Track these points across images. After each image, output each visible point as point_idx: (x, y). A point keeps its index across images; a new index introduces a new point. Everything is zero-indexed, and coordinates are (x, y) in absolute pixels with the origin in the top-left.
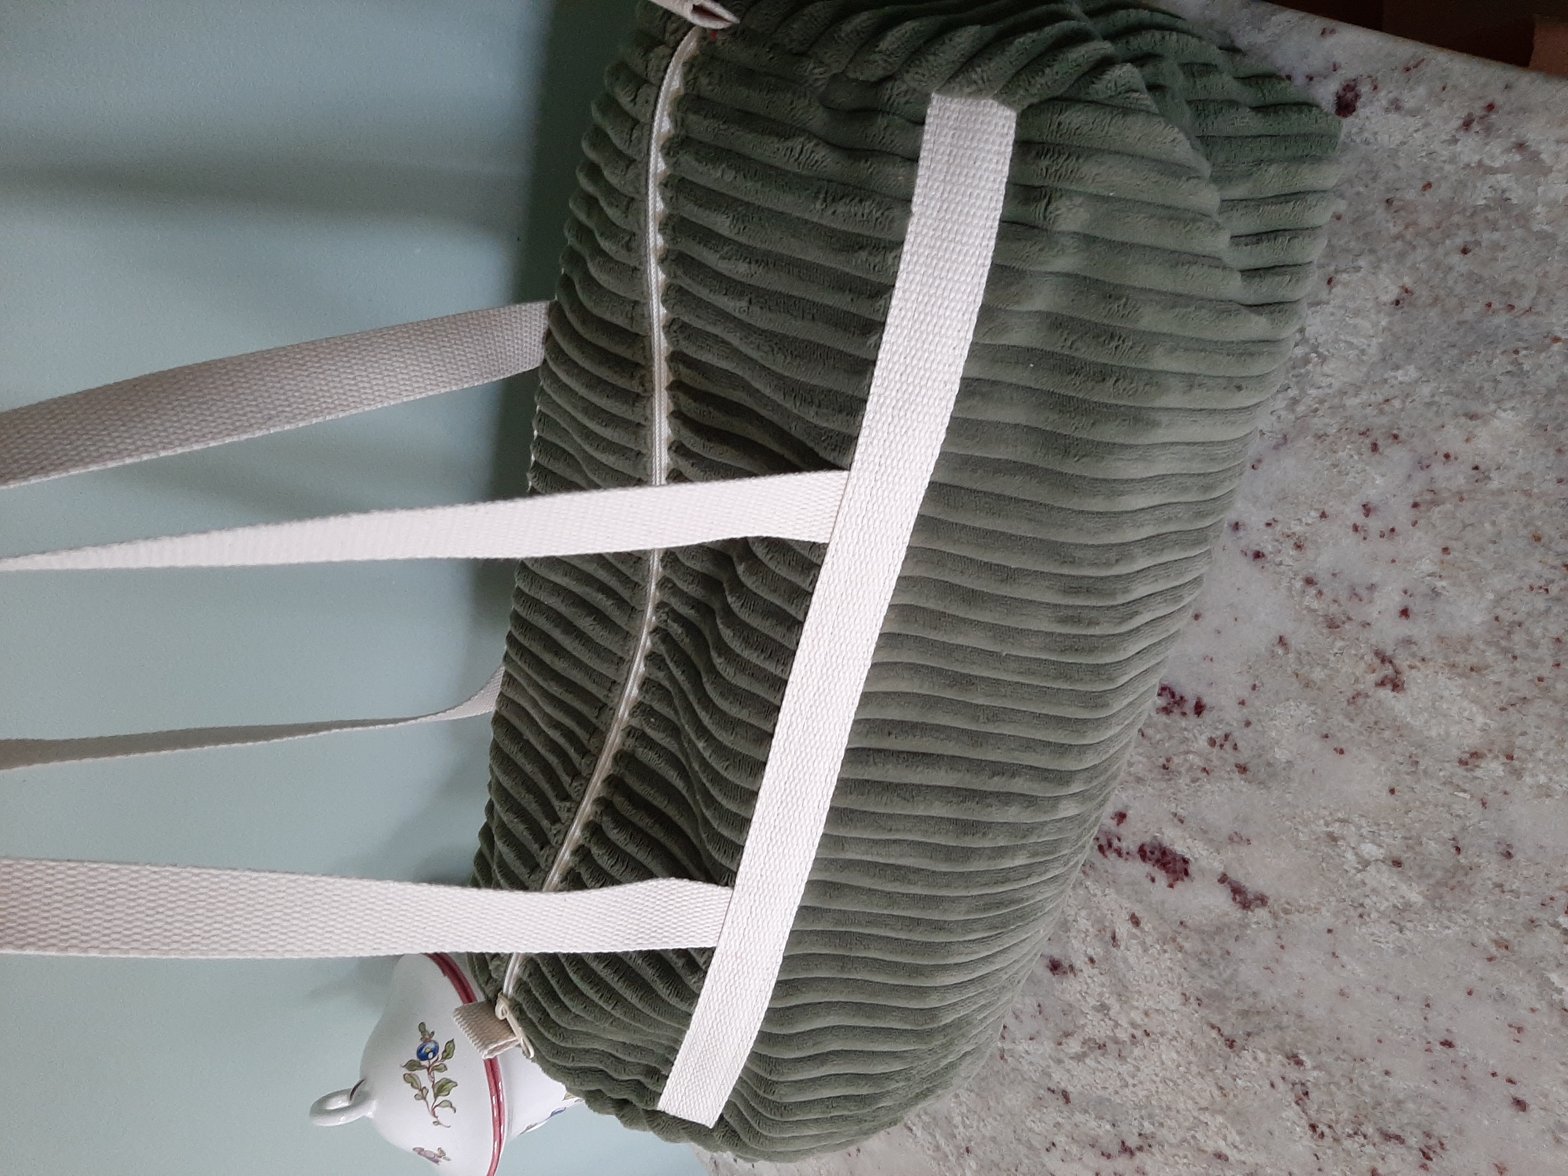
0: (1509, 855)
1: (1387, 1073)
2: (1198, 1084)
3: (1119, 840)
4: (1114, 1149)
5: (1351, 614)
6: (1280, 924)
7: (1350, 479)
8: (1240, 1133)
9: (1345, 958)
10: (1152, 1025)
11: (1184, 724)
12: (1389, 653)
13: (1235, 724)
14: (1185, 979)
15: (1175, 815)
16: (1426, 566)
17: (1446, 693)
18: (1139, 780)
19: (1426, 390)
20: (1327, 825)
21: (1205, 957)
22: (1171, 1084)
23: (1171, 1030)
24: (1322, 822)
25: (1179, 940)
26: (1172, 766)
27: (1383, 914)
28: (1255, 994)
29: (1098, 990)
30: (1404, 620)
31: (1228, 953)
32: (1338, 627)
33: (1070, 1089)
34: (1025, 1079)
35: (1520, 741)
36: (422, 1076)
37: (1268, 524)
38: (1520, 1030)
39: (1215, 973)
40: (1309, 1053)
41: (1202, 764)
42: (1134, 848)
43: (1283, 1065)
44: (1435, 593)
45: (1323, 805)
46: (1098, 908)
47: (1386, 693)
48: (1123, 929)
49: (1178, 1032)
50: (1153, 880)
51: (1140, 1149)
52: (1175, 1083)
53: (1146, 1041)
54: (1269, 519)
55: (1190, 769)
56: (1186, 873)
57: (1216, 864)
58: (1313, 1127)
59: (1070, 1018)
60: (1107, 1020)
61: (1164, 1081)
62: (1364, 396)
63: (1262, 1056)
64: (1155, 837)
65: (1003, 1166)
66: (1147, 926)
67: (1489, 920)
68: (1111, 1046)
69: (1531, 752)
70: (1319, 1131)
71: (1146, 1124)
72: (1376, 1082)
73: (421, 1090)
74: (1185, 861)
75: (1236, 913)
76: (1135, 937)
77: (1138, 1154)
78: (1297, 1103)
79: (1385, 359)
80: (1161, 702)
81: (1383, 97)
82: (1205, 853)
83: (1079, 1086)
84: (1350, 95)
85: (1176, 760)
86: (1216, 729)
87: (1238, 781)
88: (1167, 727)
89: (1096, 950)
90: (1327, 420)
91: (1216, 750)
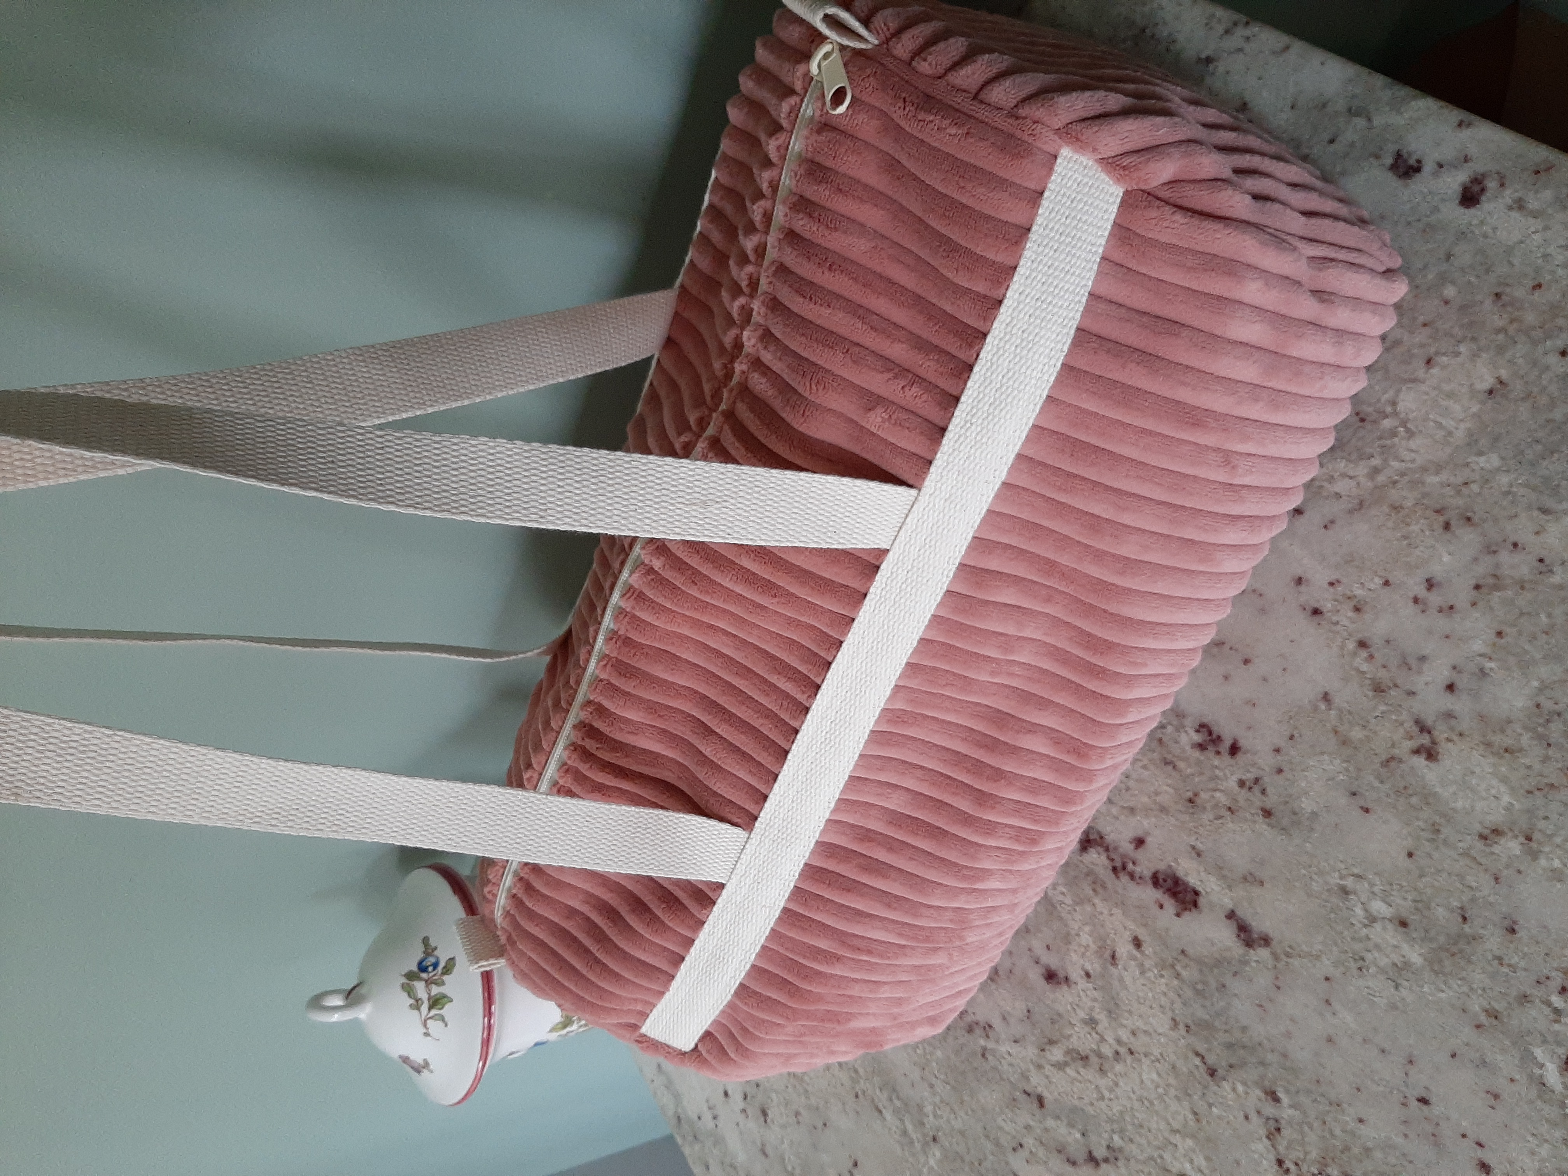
0: (1513, 931)
1: (1361, 1121)
2: (1174, 1106)
3: (1134, 863)
4: (1081, 1156)
5: (1399, 682)
6: (1279, 965)
7: (1417, 552)
8: (1208, 1159)
9: (1336, 1006)
10: (1137, 1044)
11: (1216, 762)
12: (1429, 722)
13: (1267, 769)
14: (1178, 1005)
15: (1193, 848)
16: (1478, 646)
17: (1477, 770)
18: (1163, 809)
19: (1504, 479)
20: (1342, 877)
21: (1200, 987)
22: (1146, 1102)
23: (1156, 1052)
24: (1336, 875)
25: (1178, 967)
26: (1198, 801)
27: (1382, 970)
28: (1244, 1029)
29: (1090, 1004)
30: (1448, 694)
31: (1224, 986)
32: (1383, 691)
33: (1046, 1094)
34: (1002, 1079)
35: (1541, 824)
36: (420, 987)
37: (1331, 584)
38: (1496, 1097)
39: (1208, 1004)
40: (1287, 1091)
41: (1228, 804)
42: (1147, 874)
43: (1260, 1100)
44: (1483, 673)
45: (1341, 858)
46: (1102, 926)
47: (1420, 761)
48: (1124, 949)
49: (1161, 1054)
50: (1161, 907)
51: (1106, 1160)
52: (1151, 1103)
53: (1129, 1059)
54: (1333, 578)
55: (1216, 806)
56: (1195, 904)
57: (1226, 900)
58: (1280, 1162)
59: (1057, 1027)
60: (1094, 1034)
61: (1140, 1100)
62: (1444, 476)
63: (1240, 1088)
64: (1170, 867)
65: (967, 1158)
66: (1148, 949)
67: (1484, 990)
68: (1094, 1059)
69: (1550, 837)
70: (1285, 1166)
71: (1116, 1137)
72: (1349, 1128)
73: (417, 1001)
74: (1197, 893)
75: (1237, 949)
76: (1134, 958)
77: (1104, 1166)
78: (1268, 1137)
79: (1472, 442)
80: (1197, 738)
81: (1508, 195)
82: (1216, 888)
83: (1056, 1094)
84: (1476, 188)
85: (1204, 796)
86: (1249, 771)
87: (1261, 825)
88: (1199, 763)
89: (1094, 967)
90: (1404, 493)
91: (1244, 792)
